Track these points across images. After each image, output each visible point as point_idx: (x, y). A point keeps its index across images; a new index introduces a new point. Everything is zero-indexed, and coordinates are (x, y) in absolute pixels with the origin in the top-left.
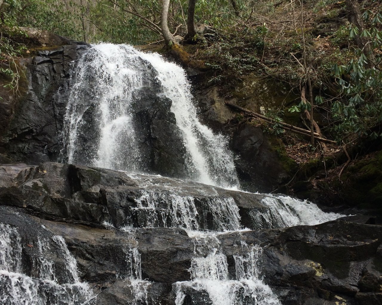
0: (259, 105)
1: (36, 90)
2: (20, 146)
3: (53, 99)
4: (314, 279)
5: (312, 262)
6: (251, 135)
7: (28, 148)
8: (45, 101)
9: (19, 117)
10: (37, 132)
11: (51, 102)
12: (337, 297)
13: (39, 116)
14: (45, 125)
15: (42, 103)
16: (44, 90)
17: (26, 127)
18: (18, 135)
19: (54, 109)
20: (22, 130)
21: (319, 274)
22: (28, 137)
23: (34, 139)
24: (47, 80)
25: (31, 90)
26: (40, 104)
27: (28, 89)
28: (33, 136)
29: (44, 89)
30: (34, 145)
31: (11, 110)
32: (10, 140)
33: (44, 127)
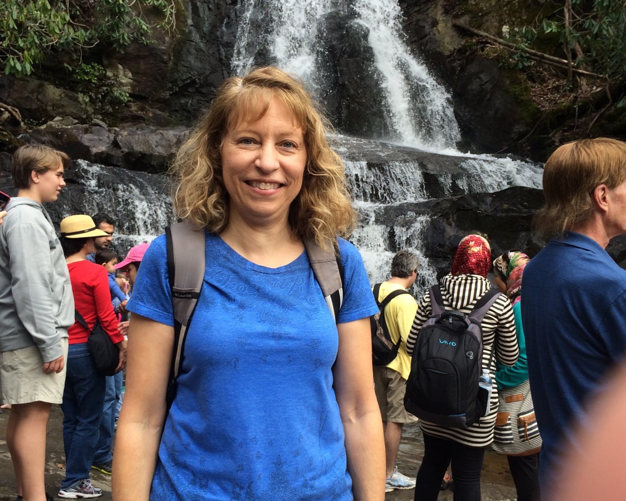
0: (502, 23)
1: (197, 25)
2: (182, 101)
3: (218, 37)
6: (481, 72)
7: (191, 104)
8: (208, 41)
9: (179, 64)
10: (200, 83)
11: (216, 42)
13: (201, 62)
14: (210, 73)
15: (205, 43)
16: (207, 25)
17: (187, 77)
18: (179, 87)
19: (219, 50)
20: (183, 81)
22: (190, 90)
23: (198, 92)
24: (210, 9)
25: (191, 26)
26: (202, 45)
27: (187, 25)
28: (197, 88)
29: (207, 23)
30: (198, 100)
31: (169, 55)
32: (170, 95)
33: (209, 75)
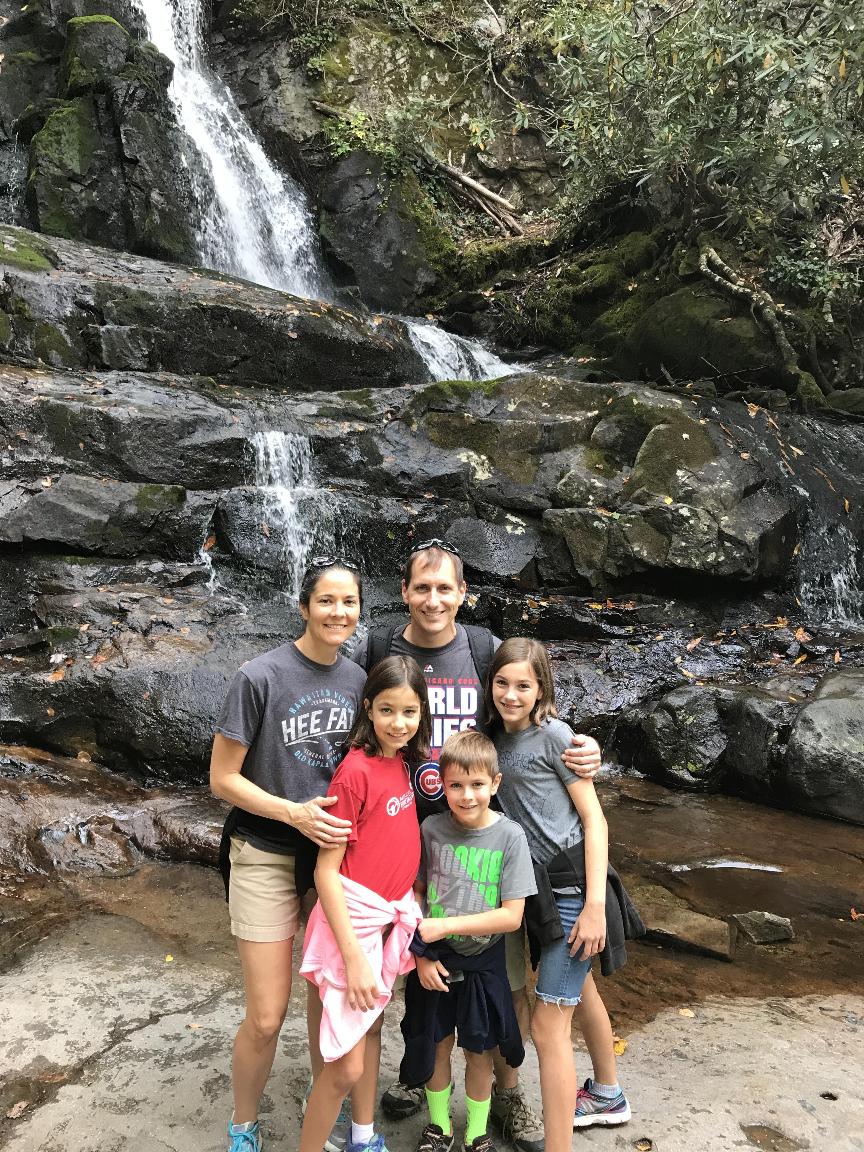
4: (473, 485)
5: (471, 453)
6: (362, 177)
12: (509, 516)
21: (482, 475)
